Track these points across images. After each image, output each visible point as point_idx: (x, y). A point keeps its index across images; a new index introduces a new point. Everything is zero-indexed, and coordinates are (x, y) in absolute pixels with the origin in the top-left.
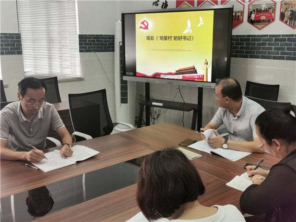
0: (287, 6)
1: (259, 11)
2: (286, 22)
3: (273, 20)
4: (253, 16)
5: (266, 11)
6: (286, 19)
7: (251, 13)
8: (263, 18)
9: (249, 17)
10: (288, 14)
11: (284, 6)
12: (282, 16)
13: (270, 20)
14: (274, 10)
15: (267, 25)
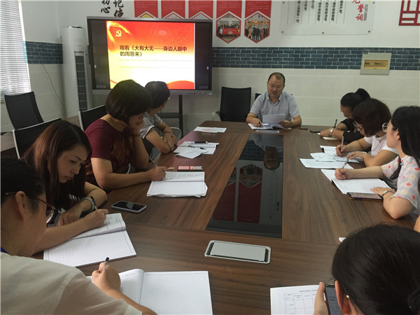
0: (250, 24)
1: (226, 27)
2: (250, 37)
3: (239, 35)
4: (221, 31)
5: (233, 27)
6: (249, 35)
7: (219, 28)
8: (230, 33)
9: (218, 31)
10: (251, 31)
11: (247, 24)
12: (247, 33)
13: (236, 35)
14: (240, 27)
15: (234, 39)
